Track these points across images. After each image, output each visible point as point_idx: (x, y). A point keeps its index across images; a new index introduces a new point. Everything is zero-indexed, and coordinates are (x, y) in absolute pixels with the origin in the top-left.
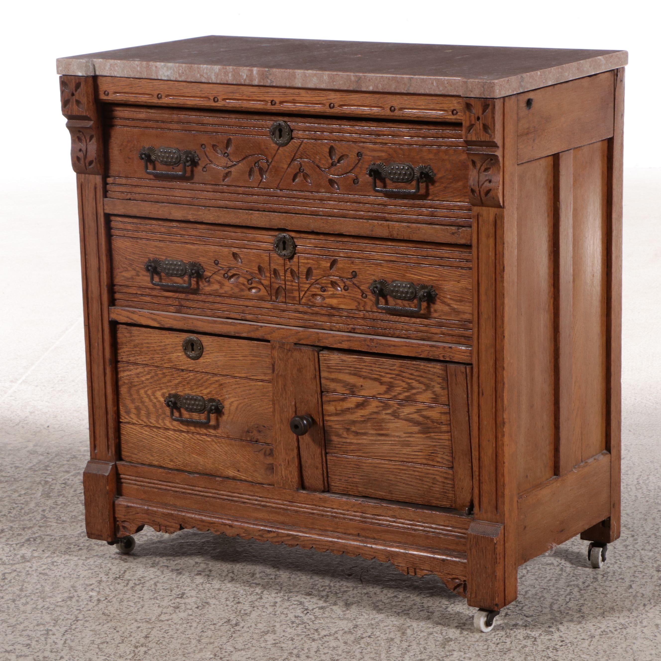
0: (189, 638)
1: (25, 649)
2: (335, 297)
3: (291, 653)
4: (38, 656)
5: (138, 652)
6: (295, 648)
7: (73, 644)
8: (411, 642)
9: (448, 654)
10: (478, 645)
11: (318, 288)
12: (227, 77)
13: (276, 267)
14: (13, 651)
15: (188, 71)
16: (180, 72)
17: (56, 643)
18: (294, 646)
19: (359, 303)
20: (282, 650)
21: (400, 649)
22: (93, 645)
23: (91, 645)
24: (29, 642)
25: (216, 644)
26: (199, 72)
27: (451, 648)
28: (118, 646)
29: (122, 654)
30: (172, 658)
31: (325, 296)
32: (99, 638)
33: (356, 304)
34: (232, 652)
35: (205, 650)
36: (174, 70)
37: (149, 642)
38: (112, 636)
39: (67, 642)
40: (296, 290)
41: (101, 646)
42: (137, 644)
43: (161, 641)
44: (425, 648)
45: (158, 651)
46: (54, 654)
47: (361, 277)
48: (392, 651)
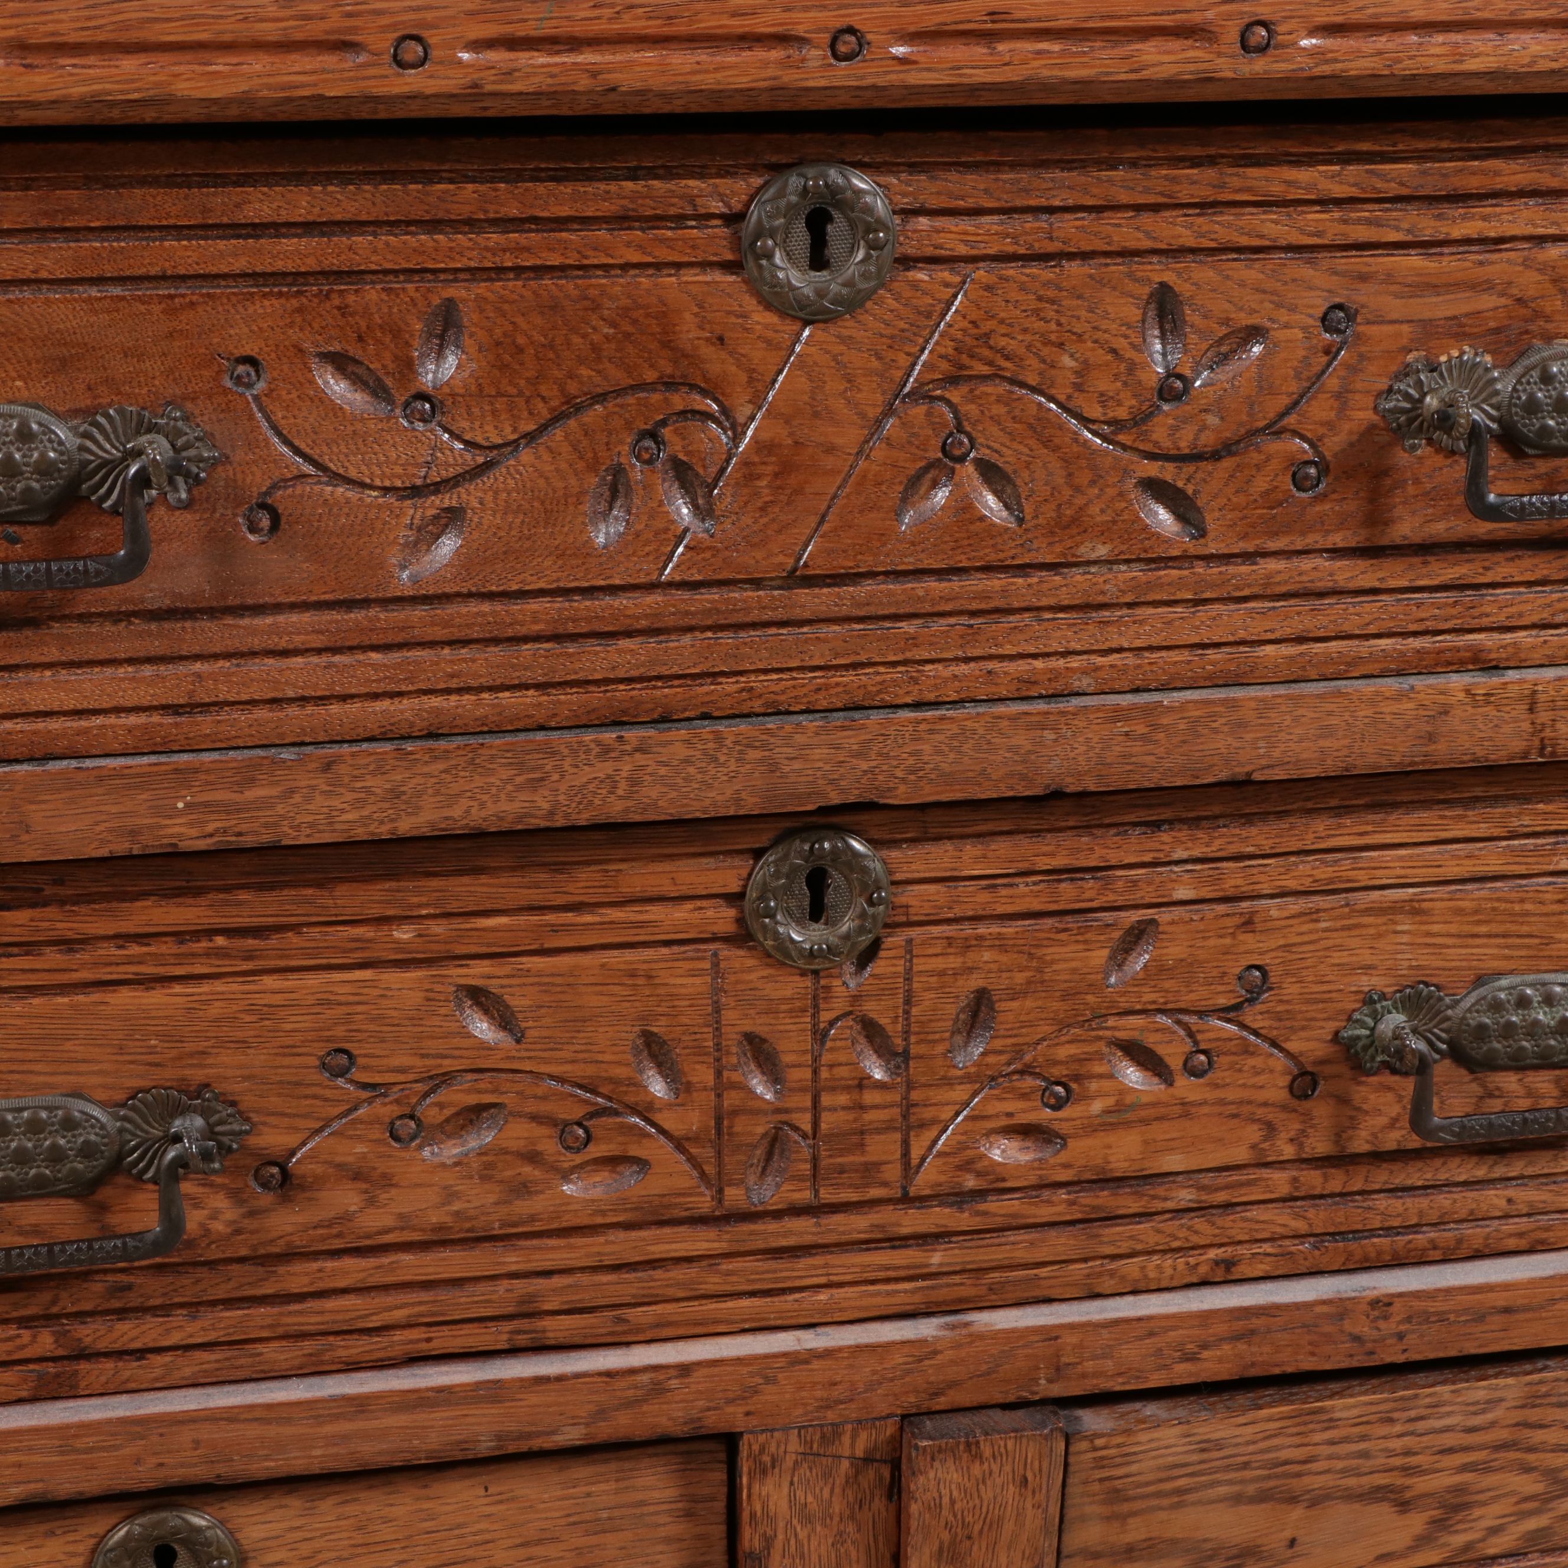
2: (1127, 1125)
11: (1024, 1096)
13: (759, 1026)
19: (1270, 1129)
31: (1064, 1128)
33: (1253, 1133)
40: (888, 1127)
47: (1291, 989)
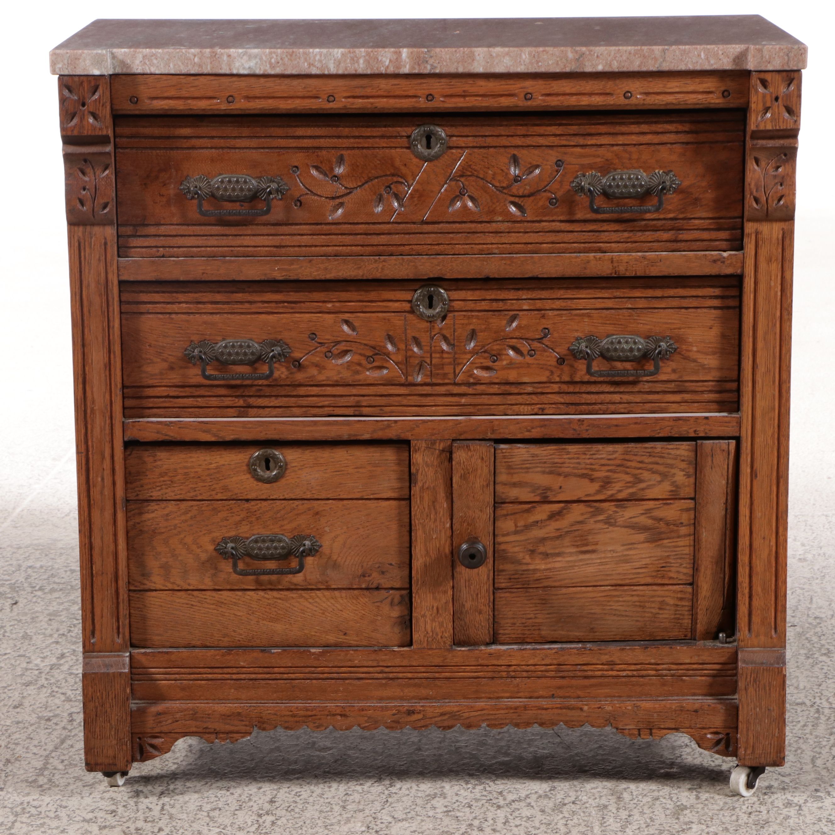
0: (329, 803)
1: (109, 817)
2: (513, 368)
3: (471, 825)
4: (128, 827)
5: (264, 823)
6: (475, 818)
7: (173, 811)
8: (631, 810)
9: (684, 827)
10: (723, 816)
11: (485, 358)
12: (356, 65)
13: (417, 335)
14: (94, 819)
15: (286, 59)
16: (273, 61)
17: (150, 810)
18: (474, 815)
19: (552, 373)
20: (458, 820)
21: (619, 820)
22: (201, 813)
23: (198, 812)
24: (114, 807)
25: (367, 812)
26: (306, 60)
27: (687, 820)
28: (235, 814)
29: (241, 826)
30: (310, 831)
31: (496, 368)
32: (207, 803)
33: (547, 373)
34: (390, 823)
35: (353, 820)
36: (261, 59)
37: (277, 808)
38: (224, 799)
39: (165, 807)
40: (450, 364)
41: (212, 814)
42: (261, 812)
43: (292, 807)
44: (652, 819)
45: (290, 821)
46: (150, 824)
47: (556, 335)
48: (608, 823)
